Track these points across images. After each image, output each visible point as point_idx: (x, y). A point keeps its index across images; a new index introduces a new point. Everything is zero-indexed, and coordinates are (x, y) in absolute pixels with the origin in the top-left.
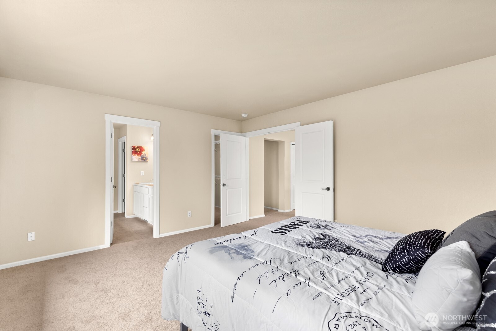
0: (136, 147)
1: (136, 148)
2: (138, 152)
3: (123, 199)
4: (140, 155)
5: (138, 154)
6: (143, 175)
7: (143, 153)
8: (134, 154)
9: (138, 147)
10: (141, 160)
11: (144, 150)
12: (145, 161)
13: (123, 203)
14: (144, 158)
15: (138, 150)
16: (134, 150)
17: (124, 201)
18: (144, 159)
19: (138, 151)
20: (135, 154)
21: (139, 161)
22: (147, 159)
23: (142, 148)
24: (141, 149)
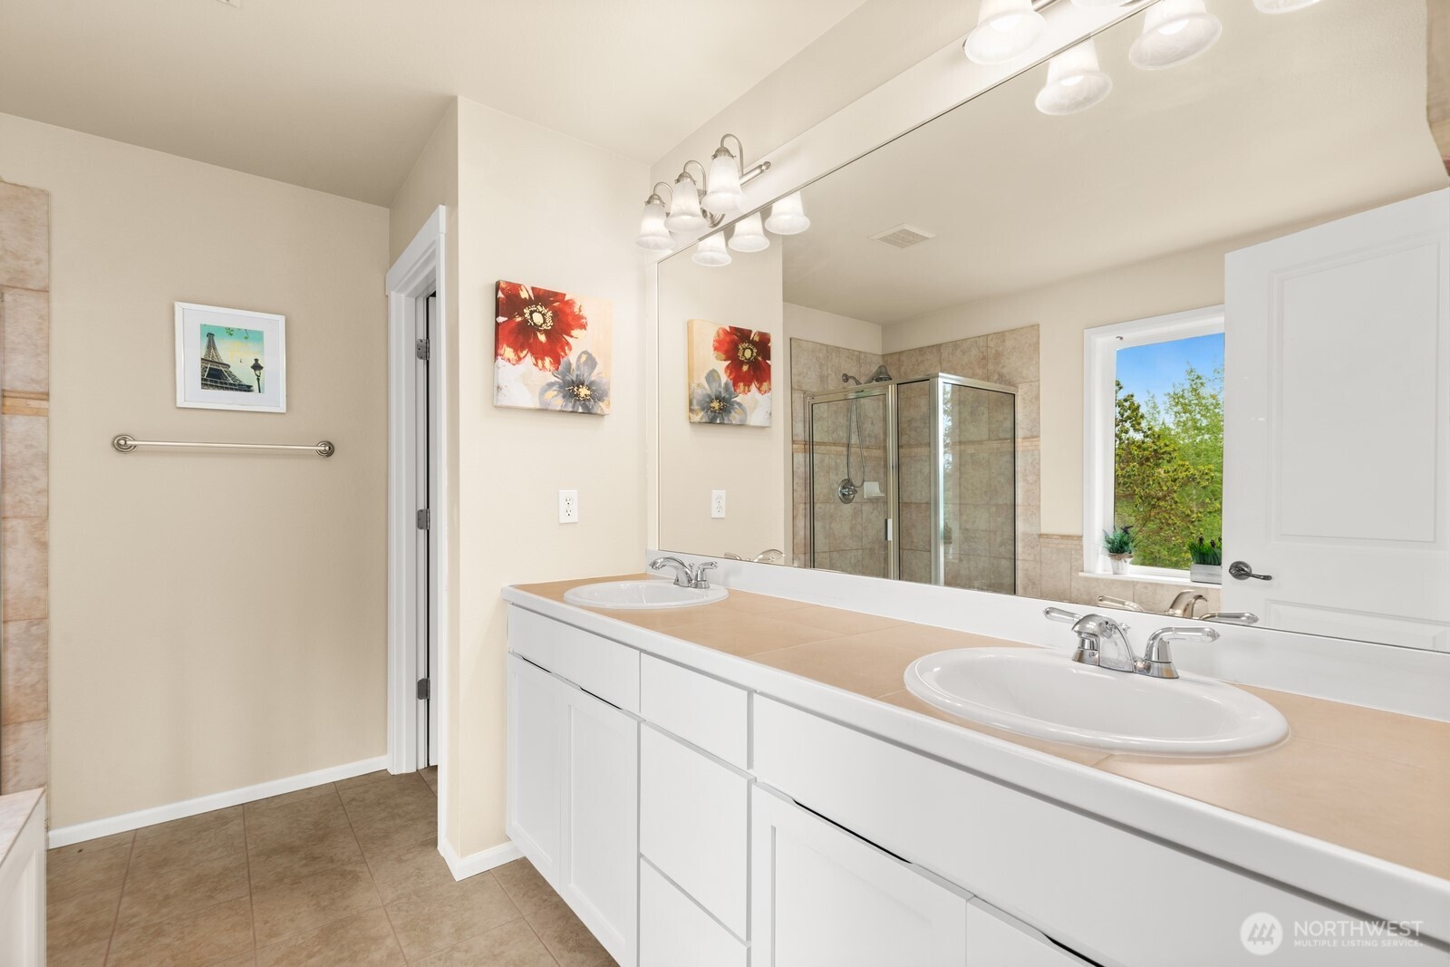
0: (524, 295)
1: (528, 303)
2: (542, 338)
3: (422, 676)
4: (557, 361)
5: (539, 353)
6: (574, 518)
7: (578, 343)
8: (508, 352)
9: (544, 298)
10: (558, 402)
11: (583, 327)
12: (588, 412)
13: (422, 702)
14: (580, 383)
15: (538, 318)
16: (511, 317)
17: (424, 689)
18: (584, 392)
19: (536, 328)
20: (517, 348)
21: (544, 410)
22: (600, 399)
23: (570, 304)
24: (565, 318)
